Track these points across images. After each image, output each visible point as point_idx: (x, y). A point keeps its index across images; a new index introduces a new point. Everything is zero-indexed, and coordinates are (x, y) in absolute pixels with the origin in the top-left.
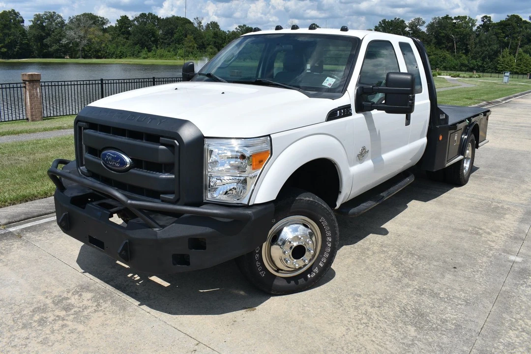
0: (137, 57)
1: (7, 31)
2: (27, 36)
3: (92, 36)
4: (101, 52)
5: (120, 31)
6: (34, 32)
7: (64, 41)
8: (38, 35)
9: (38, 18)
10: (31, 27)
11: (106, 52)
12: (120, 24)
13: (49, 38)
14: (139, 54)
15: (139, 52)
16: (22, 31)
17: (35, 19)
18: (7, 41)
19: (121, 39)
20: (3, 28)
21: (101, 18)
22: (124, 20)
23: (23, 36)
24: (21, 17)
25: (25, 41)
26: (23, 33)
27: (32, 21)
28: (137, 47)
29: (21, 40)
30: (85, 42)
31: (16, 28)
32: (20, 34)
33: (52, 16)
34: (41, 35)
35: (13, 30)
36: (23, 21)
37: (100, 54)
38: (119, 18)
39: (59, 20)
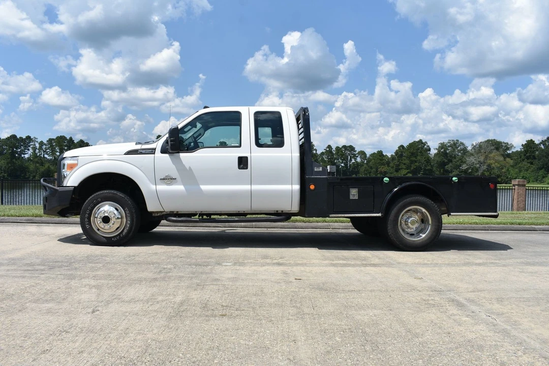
0: (541, 182)
1: (414, 159)
2: (430, 163)
3: (492, 161)
4: (502, 177)
5: (525, 155)
6: (437, 159)
7: (464, 167)
8: (440, 161)
9: (443, 146)
10: (436, 155)
11: (507, 178)
12: (525, 149)
13: (450, 164)
14: (544, 179)
15: (543, 177)
16: (426, 159)
17: (439, 147)
18: (413, 167)
19: (525, 164)
20: (411, 156)
21: (506, 143)
22: (530, 144)
23: (427, 162)
24: (428, 146)
25: (429, 168)
26: (428, 160)
27: (437, 149)
28: (541, 172)
29: (425, 166)
30: (484, 167)
31: (422, 155)
32: (425, 161)
33: (455, 144)
34: (444, 161)
35: (419, 158)
36: (429, 150)
37: (499, 180)
38: (524, 143)
39: (462, 147)
